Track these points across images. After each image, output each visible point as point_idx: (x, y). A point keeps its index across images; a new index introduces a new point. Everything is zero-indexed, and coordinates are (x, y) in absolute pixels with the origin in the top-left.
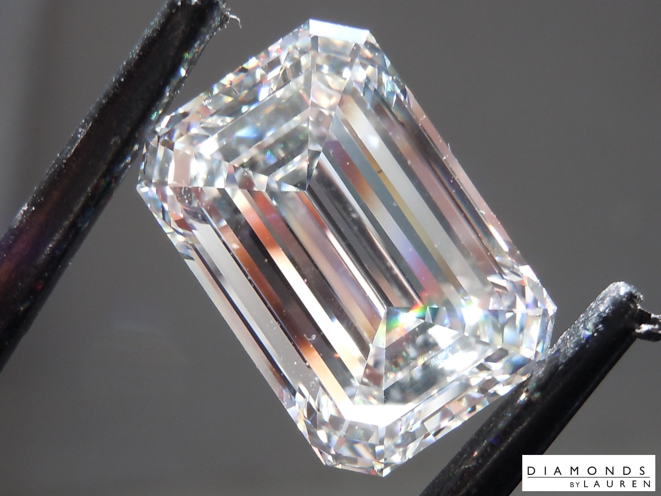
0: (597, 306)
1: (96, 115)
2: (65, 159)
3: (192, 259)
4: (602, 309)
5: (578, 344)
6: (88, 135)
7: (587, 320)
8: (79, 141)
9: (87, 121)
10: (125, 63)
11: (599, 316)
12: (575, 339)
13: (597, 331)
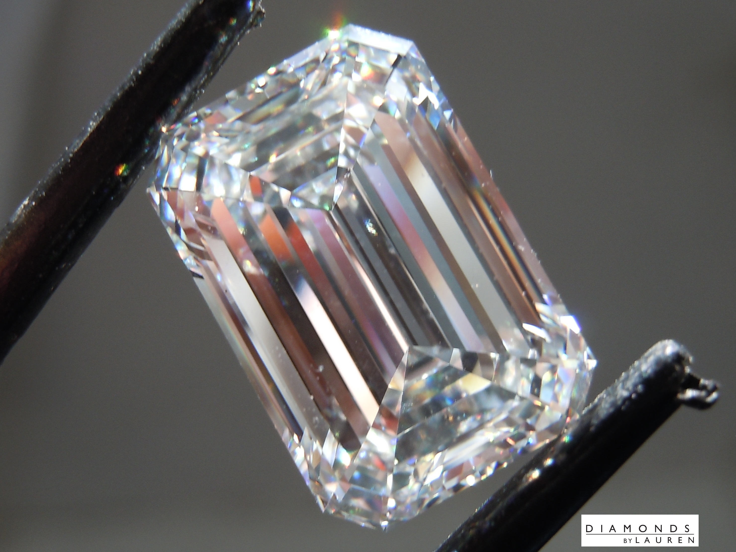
0: (640, 365)
1: (109, 109)
2: (72, 153)
3: (201, 277)
4: (644, 368)
5: (613, 404)
6: (98, 129)
7: (627, 378)
8: (88, 134)
9: (99, 114)
10: (145, 55)
11: (641, 376)
12: (610, 399)
13: (635, 392)
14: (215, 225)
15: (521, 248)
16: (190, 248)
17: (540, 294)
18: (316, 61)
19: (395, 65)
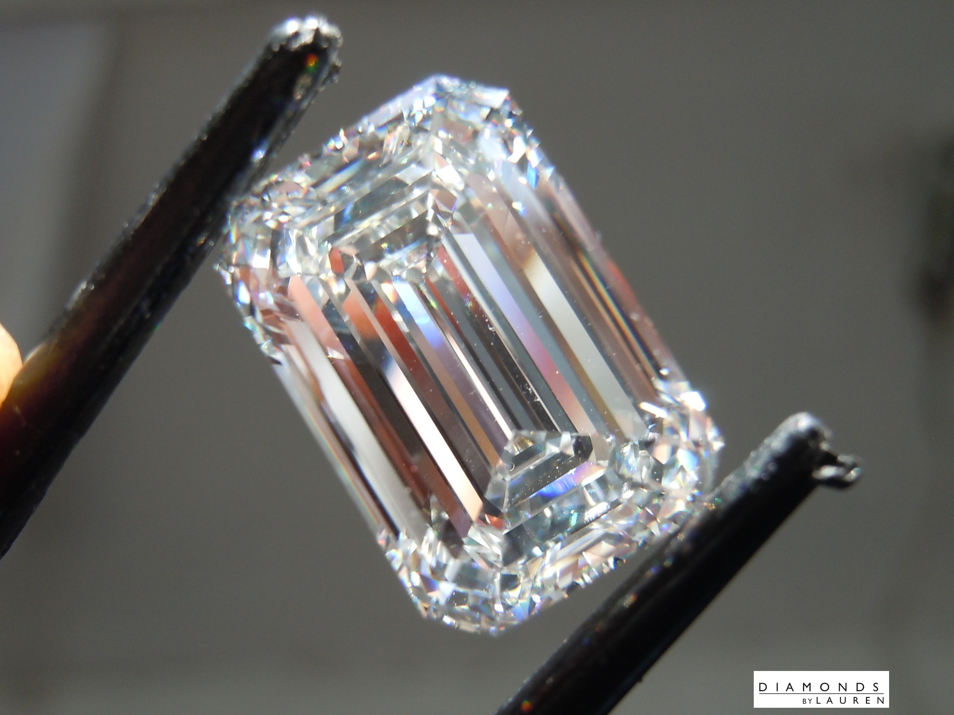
0: (770, 442)
1: (173, 179)
2: (134, 229)
4: (775, 445)
5: (742, 487)
7: (757, 457)
8: (151, 208)
9: (161, 185)
11: (772, 454)
12: (739, 481)
13: (766, 471)
14: (293, 304)
15: (635, 317)
16: (267, 332)
17: (657, 368)
18: (398, 119)
19: (488, 119)
